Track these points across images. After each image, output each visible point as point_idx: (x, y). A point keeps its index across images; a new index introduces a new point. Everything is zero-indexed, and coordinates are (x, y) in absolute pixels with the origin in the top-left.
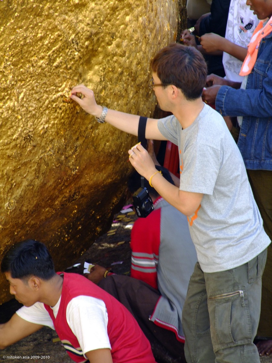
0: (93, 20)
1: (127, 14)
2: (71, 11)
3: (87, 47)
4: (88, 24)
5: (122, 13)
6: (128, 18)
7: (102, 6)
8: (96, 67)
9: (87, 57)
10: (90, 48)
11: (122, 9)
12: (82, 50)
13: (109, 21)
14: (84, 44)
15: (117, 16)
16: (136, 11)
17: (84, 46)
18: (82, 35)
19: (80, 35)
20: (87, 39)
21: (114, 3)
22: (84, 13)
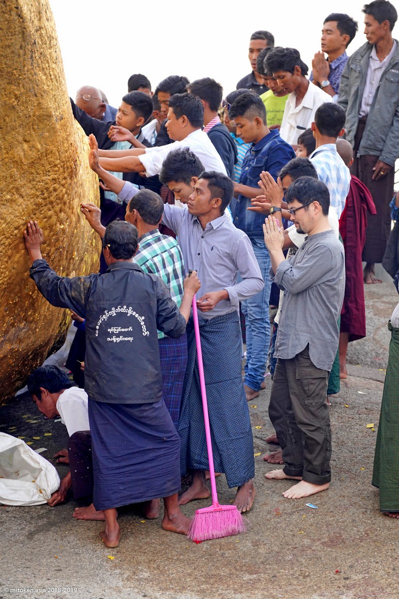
0: (21, 213)
1: (49, 210)
2: (4, 205)
3: (16, 235)
4: (17, 216)
5: (46, 208)
6: (50, 213)
7: (29, 203)
9: (16, 242)
11: (46, 205)
12: (12, 237)
13: (35, 214)
14: (13, 232)
15: (41, 211)
16: (57, 208)
17: (14, 234)
18: (12, 224)
19: (10, 224)
20: (16, 228)
21: (39, 201)
22: (14, 206)
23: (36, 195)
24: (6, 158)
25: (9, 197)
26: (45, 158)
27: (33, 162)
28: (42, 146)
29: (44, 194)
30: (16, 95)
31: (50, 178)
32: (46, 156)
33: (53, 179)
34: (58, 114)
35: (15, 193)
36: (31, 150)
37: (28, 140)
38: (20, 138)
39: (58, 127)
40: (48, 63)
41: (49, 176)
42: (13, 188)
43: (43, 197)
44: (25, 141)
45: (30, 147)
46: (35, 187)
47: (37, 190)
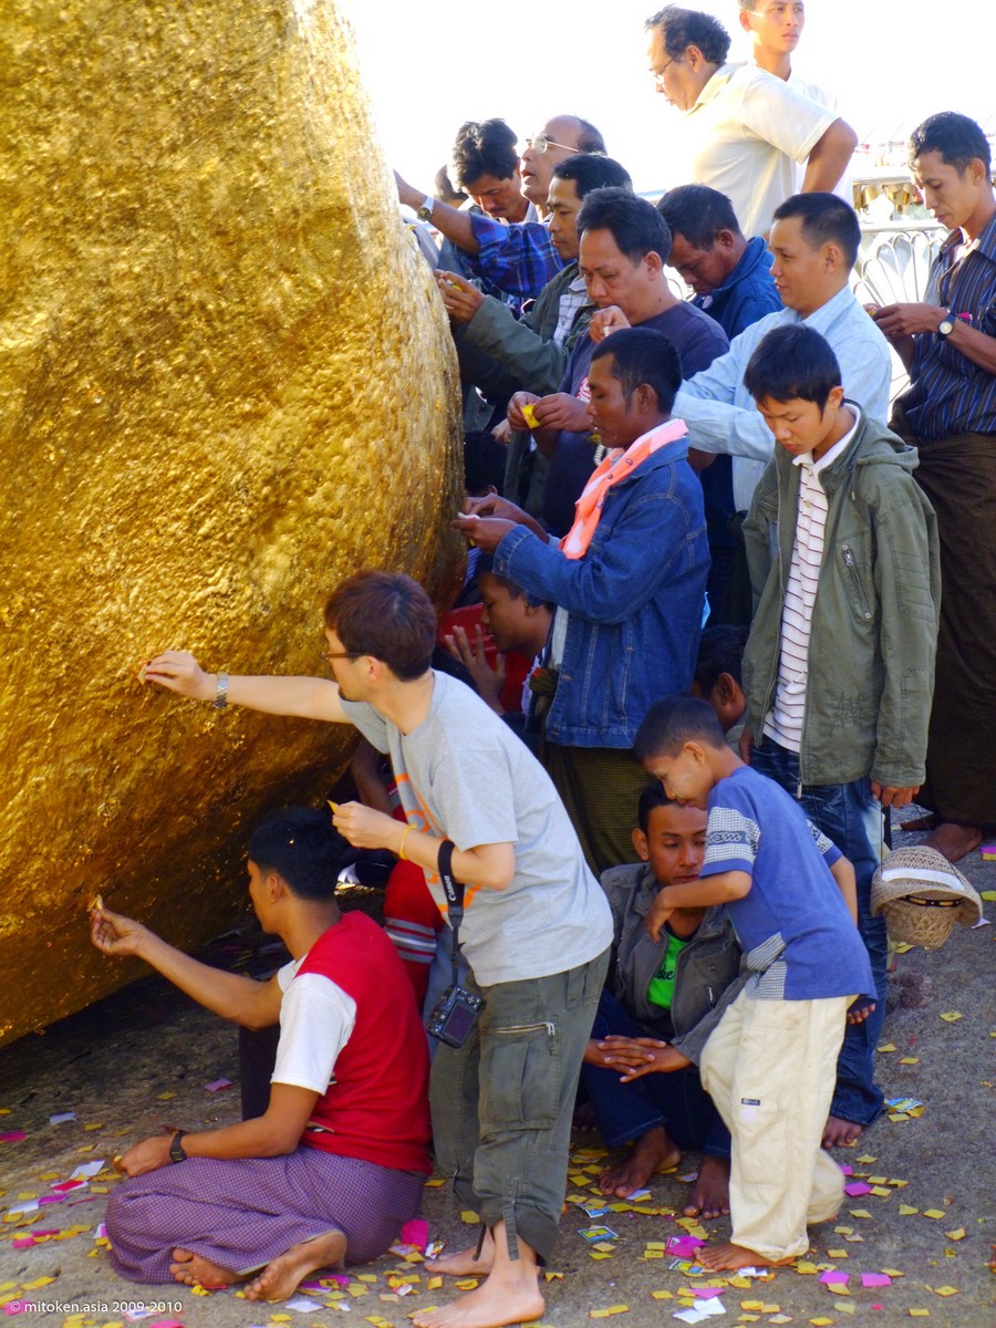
0: (278, 445)
1: (346, 435)
2: (236, 426)
3: (266, 498)
4: (269, 453)
5: (337, 431)
6: (347, 443)
7: (297, 418)
8: (284, 538)
9: (265, 518)
10: (273, 499)
11: (337, 424)
12: (256, 504)
13: (311, 447)
14: (259, 492)
15: (327, 438)
16: (365, 429)
17: (261, 496)
18: (256, 474)
19: (251, 474)
20: (267, 482)
21: (322, 413)
22: (260, 430)
25: (247, 407)
26: (335, 310)
28: (325, 281)
29: (332, 398)
32: (337, 305)
35: (263, 396)
36: (299, 292)
37: (292, 269)
38: (271, 266)
40: (338, 83)
42: (257, 385)
45: (298, 286)
46: (309, 381)
47: (315, 388)
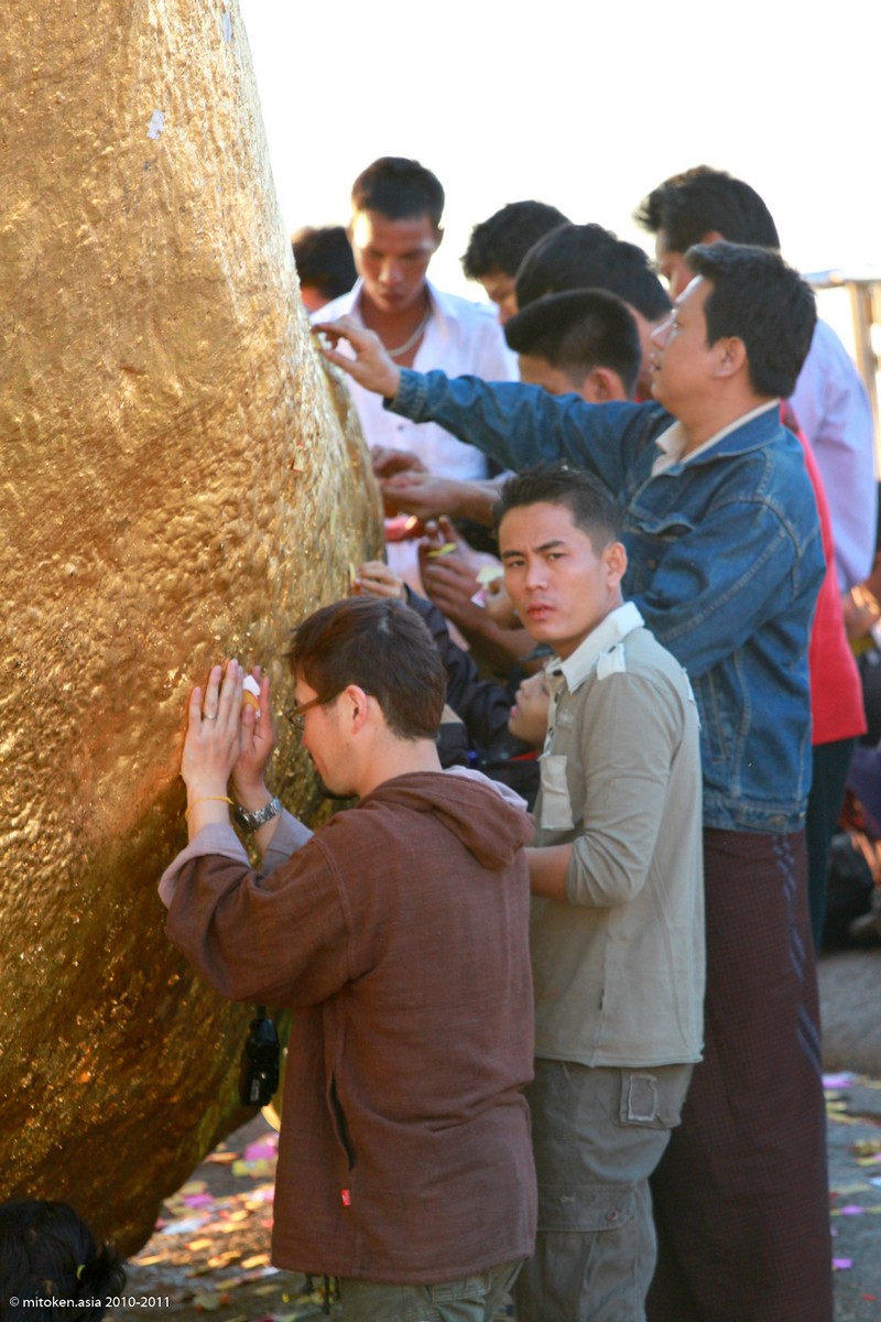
0: (116, 625)
1: (215, 612)
2: (54, 596)
3: (97, 701)
4: (102, 636)
5: (203, 606)
7: (143, 586)
10: (106, 703)
11: (202, 595)
12: (82, 711)
14: (87, 691)
15: (187, 615)
18: (82, 666)
20: (97, 679)
22: (90, 602)
23: (165, 559)
24: (61, 431)
25: (71, 568)
26: (200, 429)
27: (154, 443)
28: (187, 386)
29: (195, 557)
30: (92, 210)
31: (217, 498)
32: (203, 421)
33: (227, 502)
34: (241, 273)
35: (94, 553)
36: (148, 401)
37: (137, 367)
38: (108, 362)
39: (242, 318)
40: (206, 94)
41: (214, 491)
42: (85, 536)
43: (190, 564)
44: (129, 370)
45: (146, 391)
46: (162, 531)
47: (170, 542)
